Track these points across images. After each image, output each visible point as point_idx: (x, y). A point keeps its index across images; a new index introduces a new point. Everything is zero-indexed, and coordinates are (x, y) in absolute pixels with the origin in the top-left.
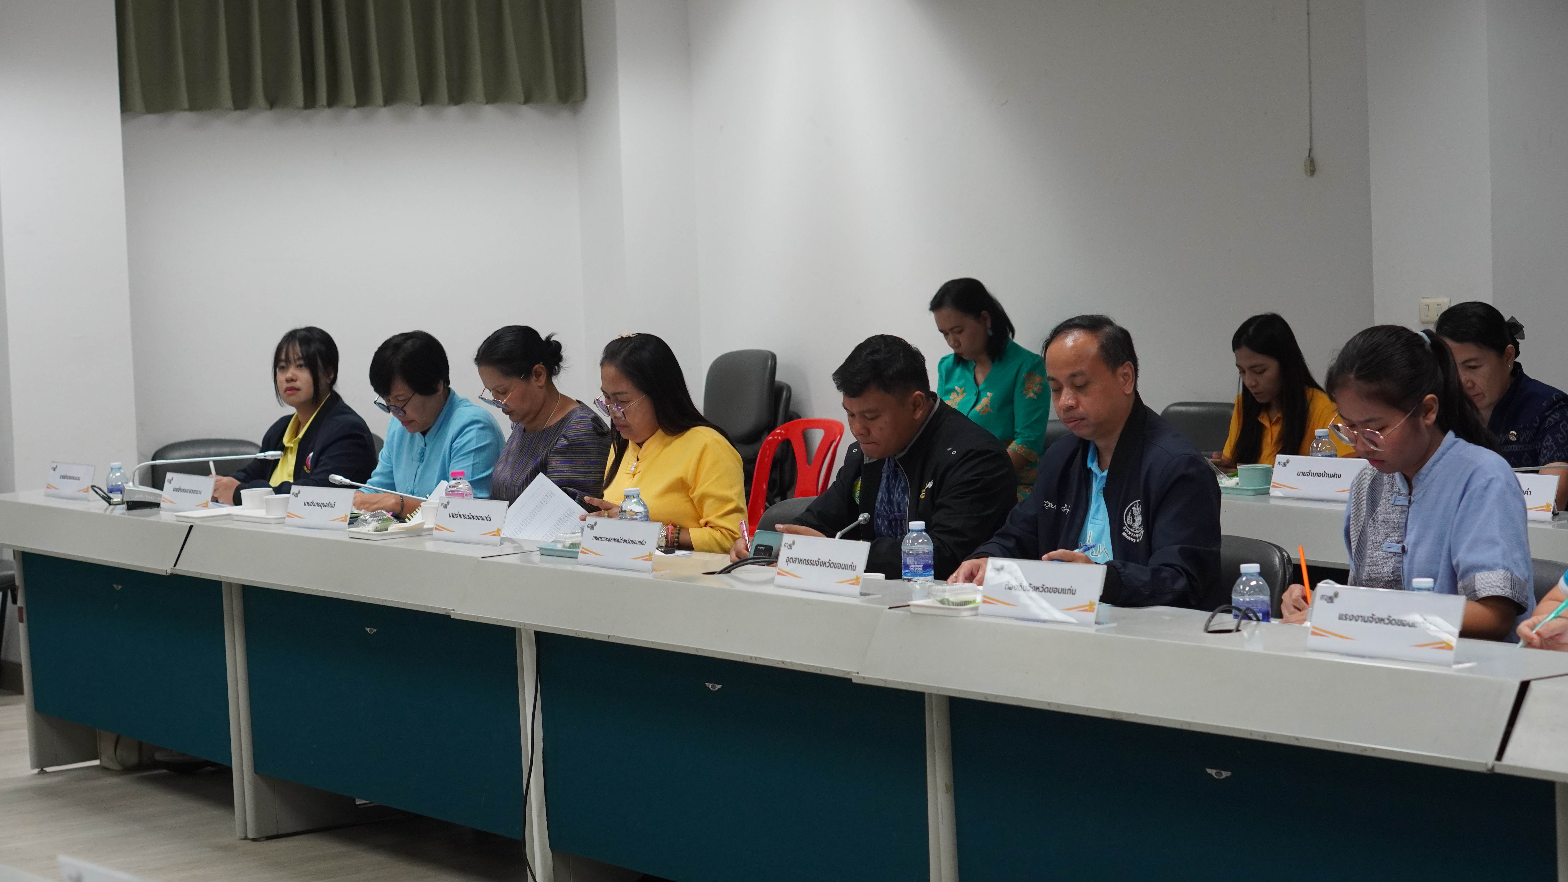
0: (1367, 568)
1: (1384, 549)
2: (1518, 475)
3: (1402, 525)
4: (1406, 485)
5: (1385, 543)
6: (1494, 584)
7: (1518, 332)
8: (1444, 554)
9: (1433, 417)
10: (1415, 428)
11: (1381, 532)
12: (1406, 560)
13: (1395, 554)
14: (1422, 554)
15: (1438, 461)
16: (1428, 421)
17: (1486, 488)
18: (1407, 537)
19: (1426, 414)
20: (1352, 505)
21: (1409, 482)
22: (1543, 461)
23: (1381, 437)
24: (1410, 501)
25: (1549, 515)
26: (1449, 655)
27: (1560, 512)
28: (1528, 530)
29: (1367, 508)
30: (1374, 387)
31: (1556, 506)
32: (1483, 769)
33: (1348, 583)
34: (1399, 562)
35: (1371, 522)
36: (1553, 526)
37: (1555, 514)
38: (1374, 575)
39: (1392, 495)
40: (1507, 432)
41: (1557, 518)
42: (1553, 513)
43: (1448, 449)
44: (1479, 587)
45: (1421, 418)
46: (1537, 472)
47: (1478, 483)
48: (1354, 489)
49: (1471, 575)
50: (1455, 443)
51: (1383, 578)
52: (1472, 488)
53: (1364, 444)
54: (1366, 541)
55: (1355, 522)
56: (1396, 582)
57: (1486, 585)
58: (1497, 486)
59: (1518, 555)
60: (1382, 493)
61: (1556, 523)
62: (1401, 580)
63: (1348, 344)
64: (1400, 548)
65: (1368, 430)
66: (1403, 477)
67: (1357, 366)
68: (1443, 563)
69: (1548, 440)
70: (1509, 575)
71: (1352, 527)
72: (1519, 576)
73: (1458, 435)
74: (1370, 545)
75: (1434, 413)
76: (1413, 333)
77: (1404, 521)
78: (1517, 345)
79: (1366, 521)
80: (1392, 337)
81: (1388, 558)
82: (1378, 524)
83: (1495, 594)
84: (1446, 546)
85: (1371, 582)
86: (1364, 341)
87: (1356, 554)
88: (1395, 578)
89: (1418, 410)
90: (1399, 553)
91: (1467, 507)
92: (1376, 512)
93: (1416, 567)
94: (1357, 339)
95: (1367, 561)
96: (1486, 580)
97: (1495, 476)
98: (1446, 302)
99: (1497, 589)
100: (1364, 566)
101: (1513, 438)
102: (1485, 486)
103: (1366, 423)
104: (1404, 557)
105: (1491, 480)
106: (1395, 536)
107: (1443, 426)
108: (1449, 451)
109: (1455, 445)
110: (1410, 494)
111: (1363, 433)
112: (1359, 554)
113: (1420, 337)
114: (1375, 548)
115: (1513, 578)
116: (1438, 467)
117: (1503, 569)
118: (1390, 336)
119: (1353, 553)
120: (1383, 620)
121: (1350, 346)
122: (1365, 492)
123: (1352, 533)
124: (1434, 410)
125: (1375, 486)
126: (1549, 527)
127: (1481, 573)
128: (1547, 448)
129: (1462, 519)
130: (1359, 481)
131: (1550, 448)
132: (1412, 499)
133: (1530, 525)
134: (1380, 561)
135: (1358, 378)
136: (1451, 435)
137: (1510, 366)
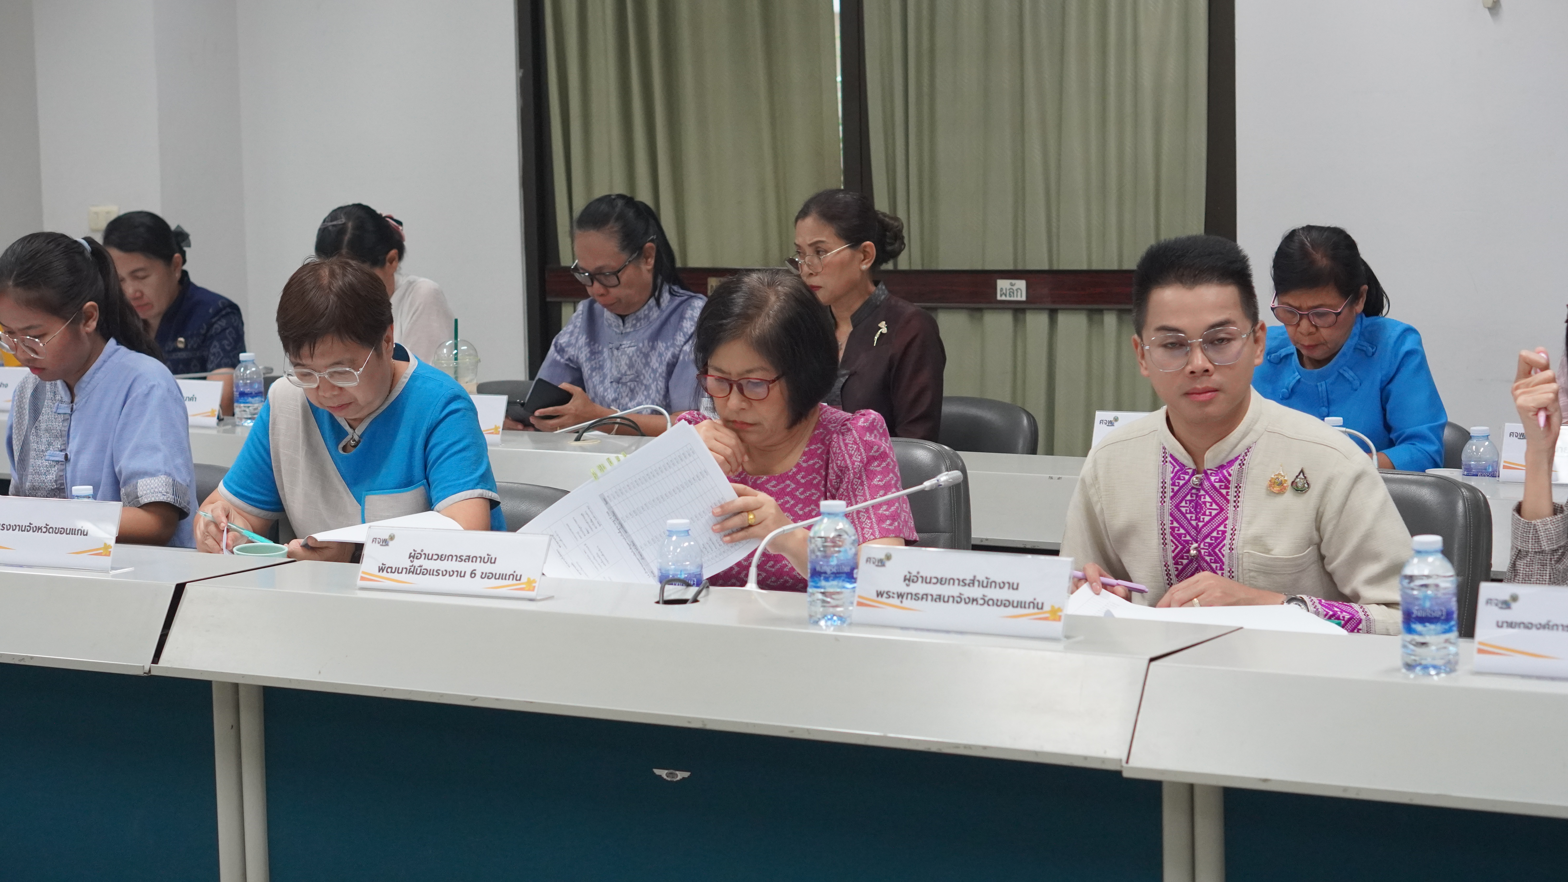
0: (30, 477)
1: (47, 458)
2: (180, 382)
3: (64, 433)
4: (68, 393)
5: (48, 452)
6: (156, 490)
7: (184, 241)
8: (107, 462)
9: (93, 324)
10: (75, 335)
11: (44, 440)
12: (69, 468)
13: (57, 462)
14: (84, 462)
15: (100, 368)
16: (88, 329)
17: (147, 395)
18: (70, 445)
19: (87, 321)
20: (15, 414)
21: (70, 389)
22: (211, 367)
23: (41, 344)
24: (72, 409)
25: (215, 420)
26: (106, 561)
27: (226, 418)
28: (190, 435)
29: (30, 417)
30: (33, 294)
31: (221, 412)
32: (141, 673)
33: (10, 493)
34: (62, 470)
35: (33, 431)
36: (218, 432)
37: (220, 419)
38: (37, 484)
39: (54, 404)
40: (175, 339)
41: (222, 423)
42: (218, 418)
43: (110, 357)
44: (141, 493)
45: (81, 326)
46: (204, 378)
47: (139, 390)
48: (16, 398)
49: (134, 482)
50: (116, 351)
51: (47, 487)
52: (133, 395)
53: (24, 351)
54: (29, 450)
55: (17, 432)
56: (60, 491)
57: (148, 491)
58: (157, 393)
59: (179, 461)
60: (44, 402)
61: (222, 428)
62: (64, 488)
63: (7, 251)
64: (63, 456)
65: (28, 337)
66: (65, 385)
67: (15, 273)
68: (106, 470)
69: (215, 347)
70: (171, 480)
71: (14, 437)
72: (181, 482)
73: (119, 343)
74: (32, 454)
75: (94, 320)
76: (73, 239)
77: (66, 429)
78: (183, 254)
79: (29, 430)
80: (51, 244)
81: (51, 466)
82: (41, 433)
83: (157, 500)
84: (108, 453)
85: (34, 492)
86: (22, 248)
87: (18, 463)
88: (58, 486)
89: (78, 318)
90: (62, 461)
91: (128, 415)
92: (38, 420)
93: (79, 474)
94: (16, 246)
95: (31, 470)
96: (148, 487)
97: (156, 383)
98: (115, 210)
99: (159, 495)
100: (27, 475)
101: (181, 346)
102: (146, 393)
103: (25, 330)
104: (67, 465)
105: (152, 387)
106: (58, 444)
107: (105, 332)
108: (110, 359)
109: (116, 353)
110: (72, 402)
111: (23, 341)
112: (21, 463)
113: (80, 245)
114: (38, 457)
115: (175, 484)
116: (99, 375)
117: (165, 474)
118: (49, 243)
119: (16, 462)
120: (40, 528)
121: (9, 253)
122: (28, 401)
123: (14, 442)
124: (94, 317)
125: (37, 395)
126: (214, 432)
127: (143, 480)
128: (214, 354)
129: (125, 426)
130: (22, 389)
131: (217, 355)
132: (75, 407)
133: (190, 431)
134: (43, 470)
135: (17, 285)
136: (112, 342)
137: (178, 275)
